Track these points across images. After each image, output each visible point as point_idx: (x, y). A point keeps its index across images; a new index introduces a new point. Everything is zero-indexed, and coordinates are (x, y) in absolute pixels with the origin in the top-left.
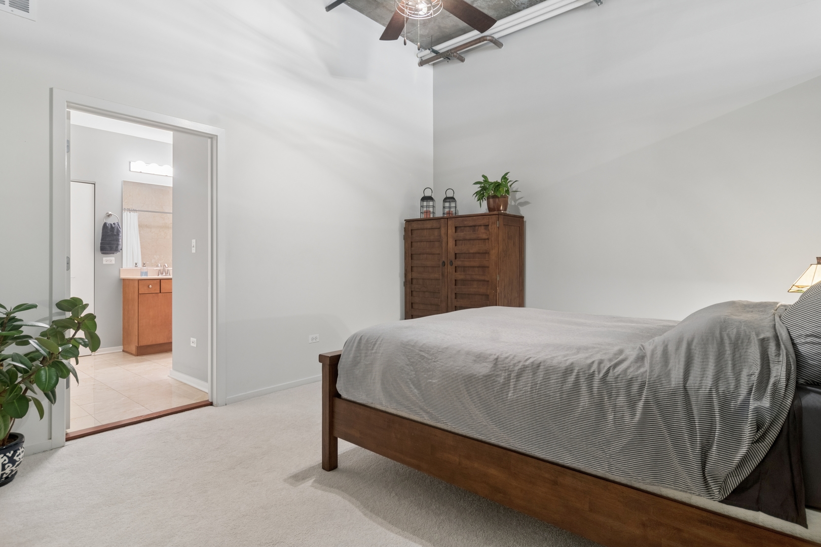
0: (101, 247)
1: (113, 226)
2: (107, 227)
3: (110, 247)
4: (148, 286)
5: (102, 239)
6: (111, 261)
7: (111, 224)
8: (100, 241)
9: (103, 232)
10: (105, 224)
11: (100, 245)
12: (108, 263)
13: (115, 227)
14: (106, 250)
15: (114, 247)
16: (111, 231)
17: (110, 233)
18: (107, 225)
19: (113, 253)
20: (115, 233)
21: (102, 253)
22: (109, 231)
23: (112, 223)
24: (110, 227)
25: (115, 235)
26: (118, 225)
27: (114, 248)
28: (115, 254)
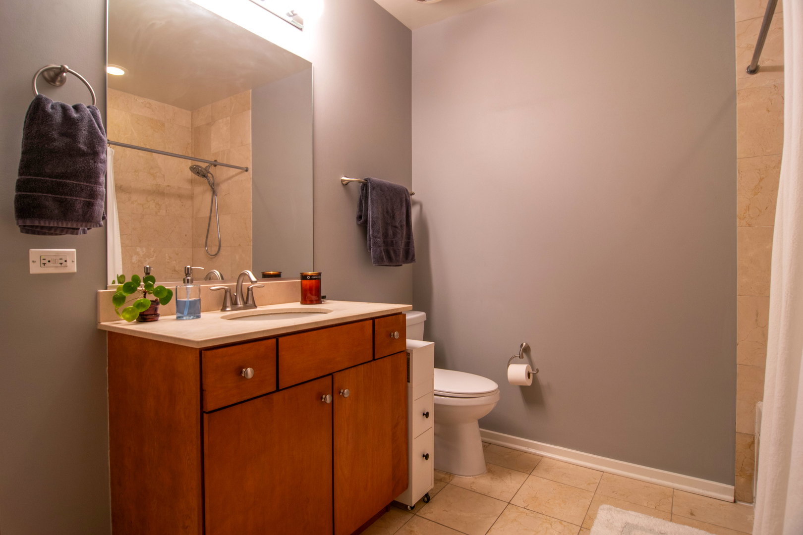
0: (18, 199)
1: (75, 115)
2: (47, 116)
3: (61, 202)
4: (239, 371)
5: (26, 166)
6: (63, 263)
7: (64, 108)
8: (15, 177)
9: (27, 137)
10: (38, 106)
11: (13, 193)
12: (50, 270)
13: (81, 119)
14: (41, 217)
15: (79, 202)
16: (63, 135)
17: (59, 143)
18: (49, 108)
19: (74, 231)
20: (83, 147)
21: (28, 230)
22: (55, 134)
23: (70, 105)
24: (58, 117)
25: (83, 154)
26: (94, 115)
27: (79, 206)
28: (80, 236)
